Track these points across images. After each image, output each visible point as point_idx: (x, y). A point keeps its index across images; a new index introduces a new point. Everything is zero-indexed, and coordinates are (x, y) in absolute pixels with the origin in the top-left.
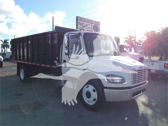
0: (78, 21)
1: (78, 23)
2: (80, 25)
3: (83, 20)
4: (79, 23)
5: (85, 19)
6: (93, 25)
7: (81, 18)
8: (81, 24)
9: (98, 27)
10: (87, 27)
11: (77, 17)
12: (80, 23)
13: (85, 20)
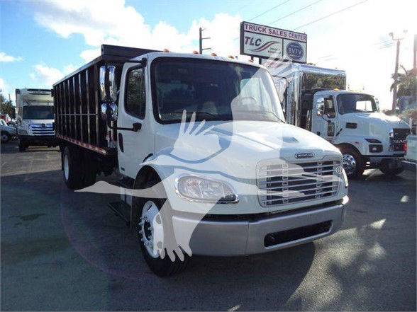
0: (246, 34)
1: (245, 40)
2: (251, 44)
3: (258, 31)
4: (248, 38)
5: (264, 27)
6: (287, 43)
7: (252, 25)
8: (254, 42)
9: (300, 49)
10: (268, 49)
11: (243, 25)
12: (249, 40)
13: (264, 30)
